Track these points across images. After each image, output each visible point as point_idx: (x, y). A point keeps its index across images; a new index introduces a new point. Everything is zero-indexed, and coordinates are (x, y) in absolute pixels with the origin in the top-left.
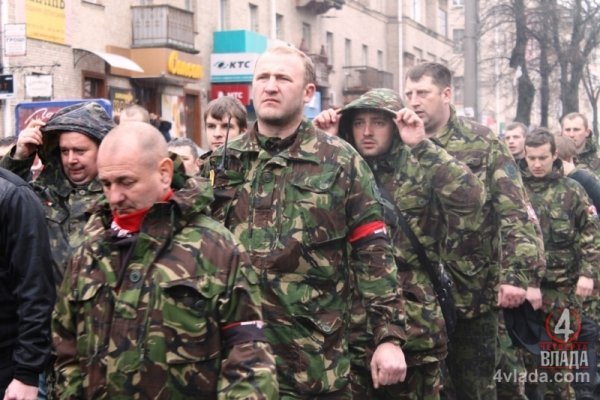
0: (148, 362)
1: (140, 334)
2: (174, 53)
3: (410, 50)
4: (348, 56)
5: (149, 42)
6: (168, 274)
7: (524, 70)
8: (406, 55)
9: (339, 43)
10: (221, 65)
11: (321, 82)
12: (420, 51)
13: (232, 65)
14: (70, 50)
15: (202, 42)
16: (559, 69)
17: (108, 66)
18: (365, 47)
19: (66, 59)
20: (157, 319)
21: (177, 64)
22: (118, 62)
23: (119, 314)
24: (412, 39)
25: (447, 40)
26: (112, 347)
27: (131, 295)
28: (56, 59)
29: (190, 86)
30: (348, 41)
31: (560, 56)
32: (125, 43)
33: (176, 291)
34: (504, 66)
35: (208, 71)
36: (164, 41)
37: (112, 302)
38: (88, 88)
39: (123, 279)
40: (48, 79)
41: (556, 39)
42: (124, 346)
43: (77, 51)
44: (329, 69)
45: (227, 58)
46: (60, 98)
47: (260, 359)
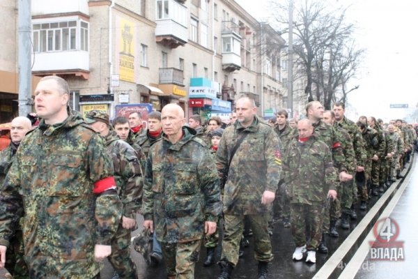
0: (308, 169)
1: (307, 163)
2: (175, 86)
3: (266, 86)
4: (242, 88)
5: (166, 82)
6: (313, 151)
7: (311, 94)
8: (264, 88)
9: (238, 83)
10: (193, 91)
11: (231, 98)
12: (270, 86)
13: (198, 91)
14: (135, 85)
15: (186, 82)
16: (324, 95)
17: (150, 91)
18: (248, 85)
19: (134, 88)
20: (310, 160)
21: (177, 91)
22: (154, 89)
23: (302, 159)
24: (267, 82)
25: (280, 83)
26: (300, 166)
27: (305, 155)
28: (131, 88)
29: (181, 99)
30: (242, 82)
31: (324, 89)
32: (156, 82)
33: (315, 155)
34: (303, 93)
35: (188, 93)
36: (171, 82)
37: (300, 157)
38: (142, 100)
39: (303, 152)
40: (127, 96)
41: (322, 83)
42: (303, 166)
43: (138, 85)
44: (235, 93)
45: (196, 88)
46: (132, 103)
47: (333, 171)
